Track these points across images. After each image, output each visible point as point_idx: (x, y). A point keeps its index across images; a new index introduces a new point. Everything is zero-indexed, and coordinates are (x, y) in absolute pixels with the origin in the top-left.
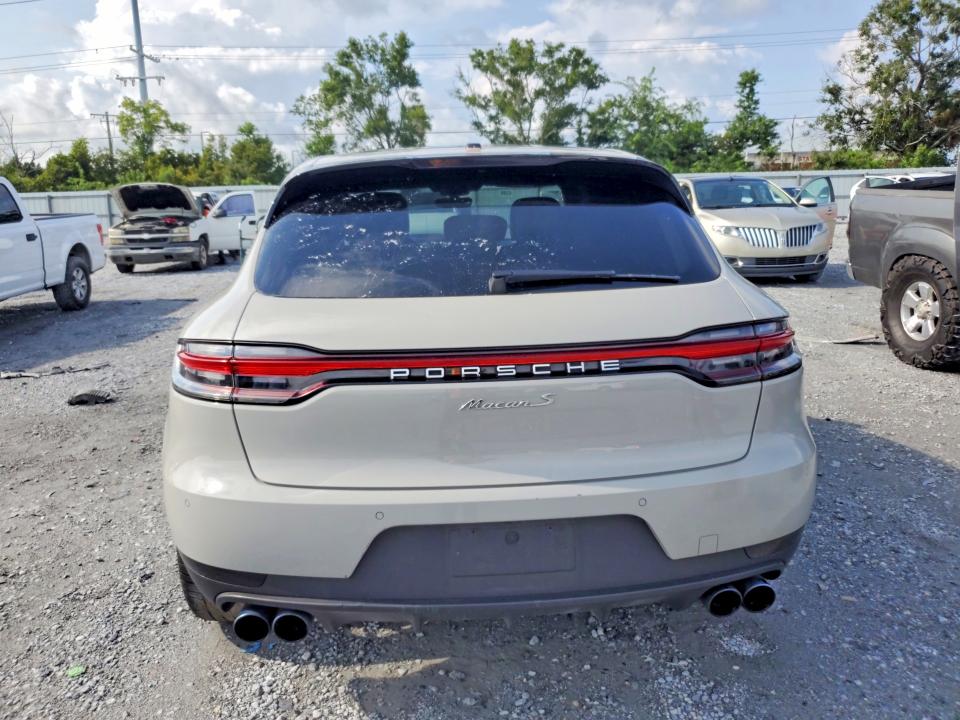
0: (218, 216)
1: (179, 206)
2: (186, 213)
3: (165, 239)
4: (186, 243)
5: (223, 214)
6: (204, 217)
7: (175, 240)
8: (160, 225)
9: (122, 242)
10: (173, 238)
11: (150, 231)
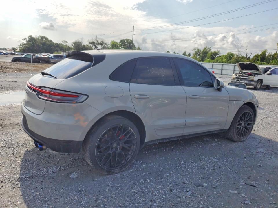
0: (268, 74)
1: (256, 70)
2: (257, 72)
3: (246, 79)
4: (252, 81)
5: (270, 74)
6: (263, 74)
7: (249, 80)
8: (246, 75)
9: (235, 78)
10: (248, 79)
11: (243, 76)
